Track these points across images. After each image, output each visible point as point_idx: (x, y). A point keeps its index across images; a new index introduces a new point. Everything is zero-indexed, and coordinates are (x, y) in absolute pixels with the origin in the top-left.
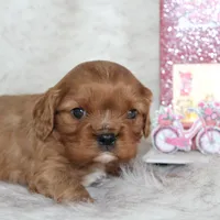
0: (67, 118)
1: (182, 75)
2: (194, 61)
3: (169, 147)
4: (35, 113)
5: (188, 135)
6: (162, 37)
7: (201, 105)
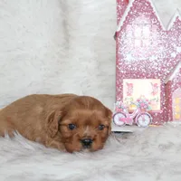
0: (65, 129)
1: (128, 84)
2: (134, 78)
3: (121, 123)
4: (49, 120)
5: (132, 116)
6: (117, 64)
7: (138, 101)
